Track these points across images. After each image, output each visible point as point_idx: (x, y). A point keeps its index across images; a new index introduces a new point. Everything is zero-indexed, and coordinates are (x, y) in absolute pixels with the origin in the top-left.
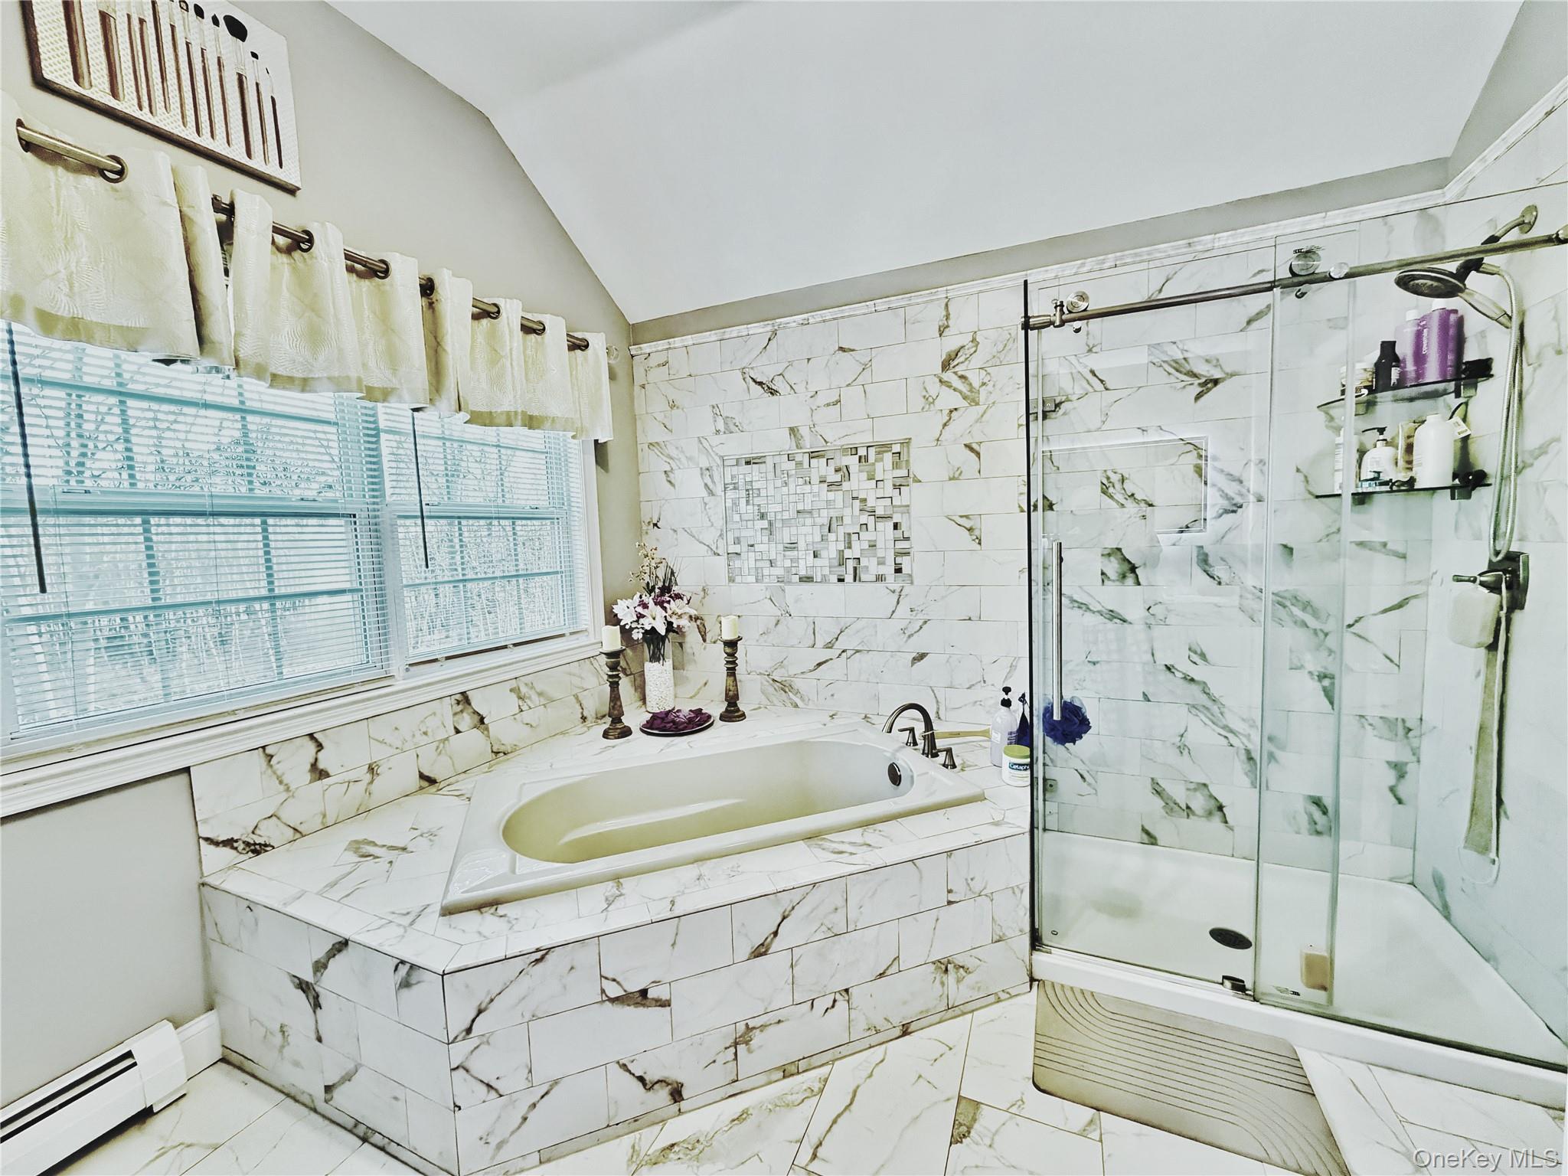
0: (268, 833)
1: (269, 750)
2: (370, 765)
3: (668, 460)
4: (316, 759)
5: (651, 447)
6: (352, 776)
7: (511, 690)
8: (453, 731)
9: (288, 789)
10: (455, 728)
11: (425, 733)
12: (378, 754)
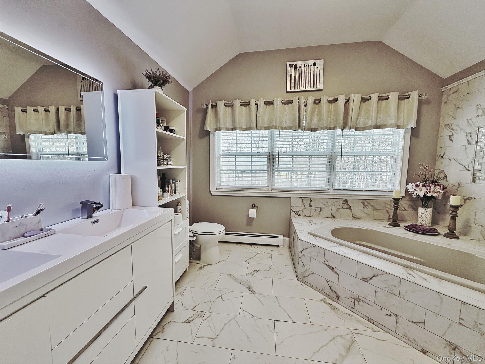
0: (301, 213)
1: (303, 198)
2: (321, 208)
3: (451, 131)
4: (310, 203)
5: (445, 126)
6: (317, 209)
7: (361, 202)
8: (341, 207)
9: (305, 207)
10: (342, 207)
11: (334, 205)
12: (323, 206)
